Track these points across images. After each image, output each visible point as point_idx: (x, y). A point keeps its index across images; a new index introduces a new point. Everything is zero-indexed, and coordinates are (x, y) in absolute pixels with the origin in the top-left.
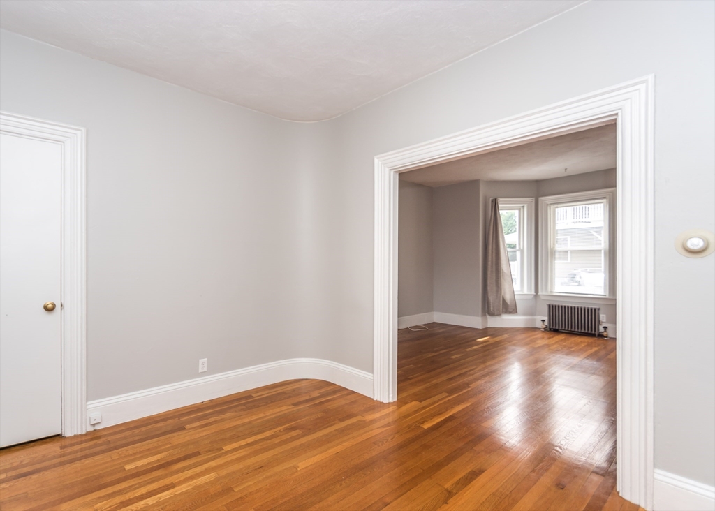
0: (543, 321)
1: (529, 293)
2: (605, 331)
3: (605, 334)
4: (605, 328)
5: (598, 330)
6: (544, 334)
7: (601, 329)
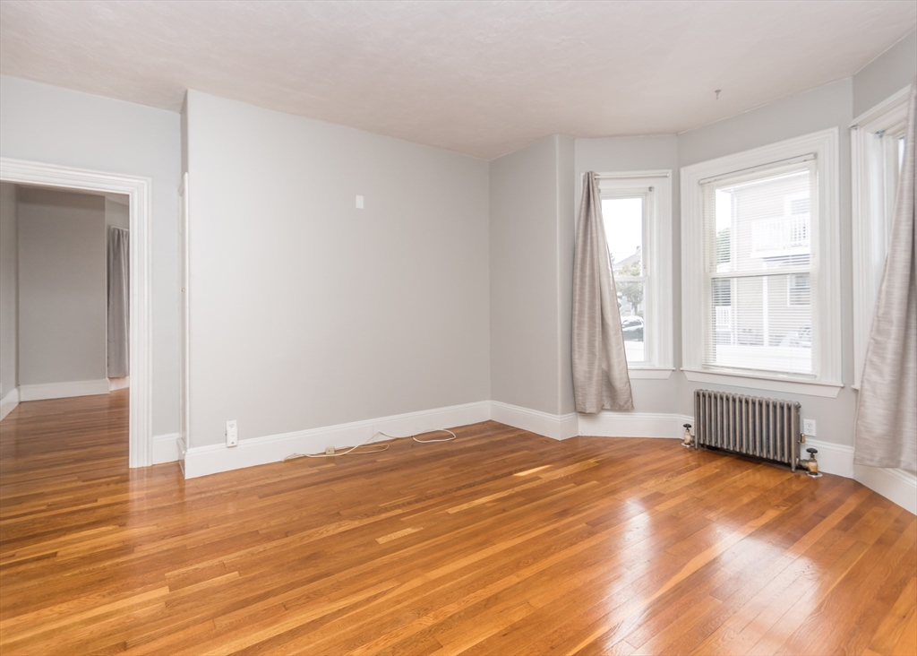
0: (688, 426)
1: (662, 367)
2: (813, 458)
3: (811, 465)
4: (812, 452)
5: (798, 456)
6: (689, 455)
7: (805, 455)
